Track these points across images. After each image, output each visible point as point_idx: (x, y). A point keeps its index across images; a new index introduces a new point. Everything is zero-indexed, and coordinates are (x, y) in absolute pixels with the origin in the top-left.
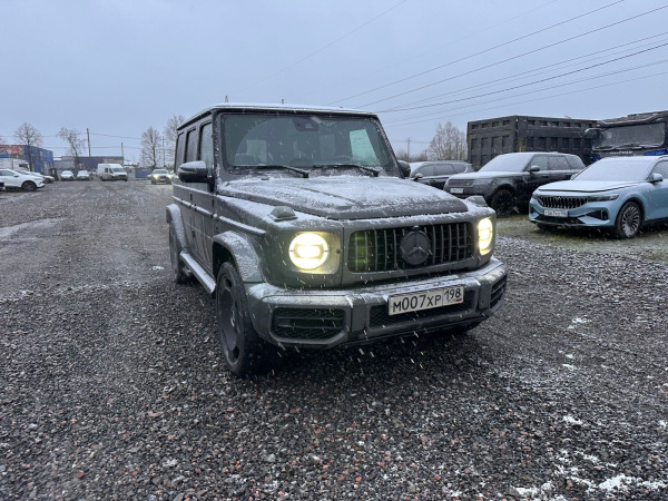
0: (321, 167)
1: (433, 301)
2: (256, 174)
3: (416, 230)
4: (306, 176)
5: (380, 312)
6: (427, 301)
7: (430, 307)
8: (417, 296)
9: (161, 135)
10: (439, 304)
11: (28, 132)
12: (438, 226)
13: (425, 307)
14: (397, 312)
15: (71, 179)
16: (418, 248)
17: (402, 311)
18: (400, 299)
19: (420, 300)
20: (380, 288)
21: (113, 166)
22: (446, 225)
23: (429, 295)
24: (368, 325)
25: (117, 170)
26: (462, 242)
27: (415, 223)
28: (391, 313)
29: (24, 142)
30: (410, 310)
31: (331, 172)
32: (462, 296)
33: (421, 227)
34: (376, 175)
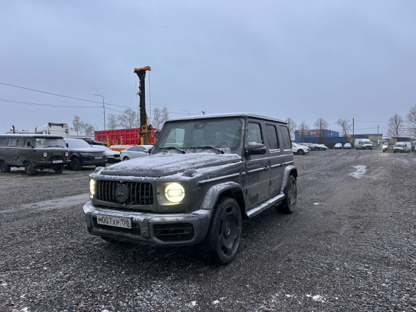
0: (195, 148)
1: (115, 222)
3: (121, 183)
4: (184, 153)
6: (112, 222)
7: (115, 225)
8: (108, 217)
9: (404, 118)
10: (118, 225)
11: (321, 123)
12: (134, 183)
13: (112, 225)
14: (100, 223)
15: (340, 148)
16: (122, 193)
17: (102, 223)
19: (109, 220)
21: (364, 140)
22: (139, 183)
23: (114, 219)
25: (366, 143)
26: (147, 194)
27: (122, 180)
28: (98, 222)
29: (318, 128)
30: (106, 224)
31: (198, 150)
32: (130, 225)
33: (125, 182)
34: (222, 153)
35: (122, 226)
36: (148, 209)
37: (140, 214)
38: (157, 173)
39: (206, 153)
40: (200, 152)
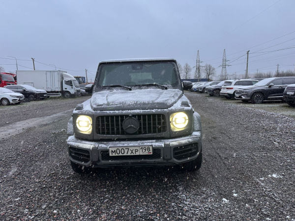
0: (139, 85)
1: (134, 152)
2: (109, 89)
3: (130, 117)
4: (130, 90)
5: (105, 153)
6: (130, 152)
7: (132, 154)
8: (124, 148)
10: (137, 154)
12: (144, 115)
13: (129, 154)
14: (114, 155)
16: (133, 125)
17: (117, 155)
18: (115, 149)
19: (126, 151)
20: (110, 143)
22: (149, 115)
23: (132, 149)
24: (100, 159)
26: (159, 124)
27: (130, 113)
28: (111, 155)
30: (121, 154)
31: (144, 87)
32: (151, 151)
33: (134, 115)
34: (166, 89)
35: (141, 154)
36: (162, 136)
37: (154, 141)
38: (163, 105)
39: (152, 89)
40: (145, 88)
